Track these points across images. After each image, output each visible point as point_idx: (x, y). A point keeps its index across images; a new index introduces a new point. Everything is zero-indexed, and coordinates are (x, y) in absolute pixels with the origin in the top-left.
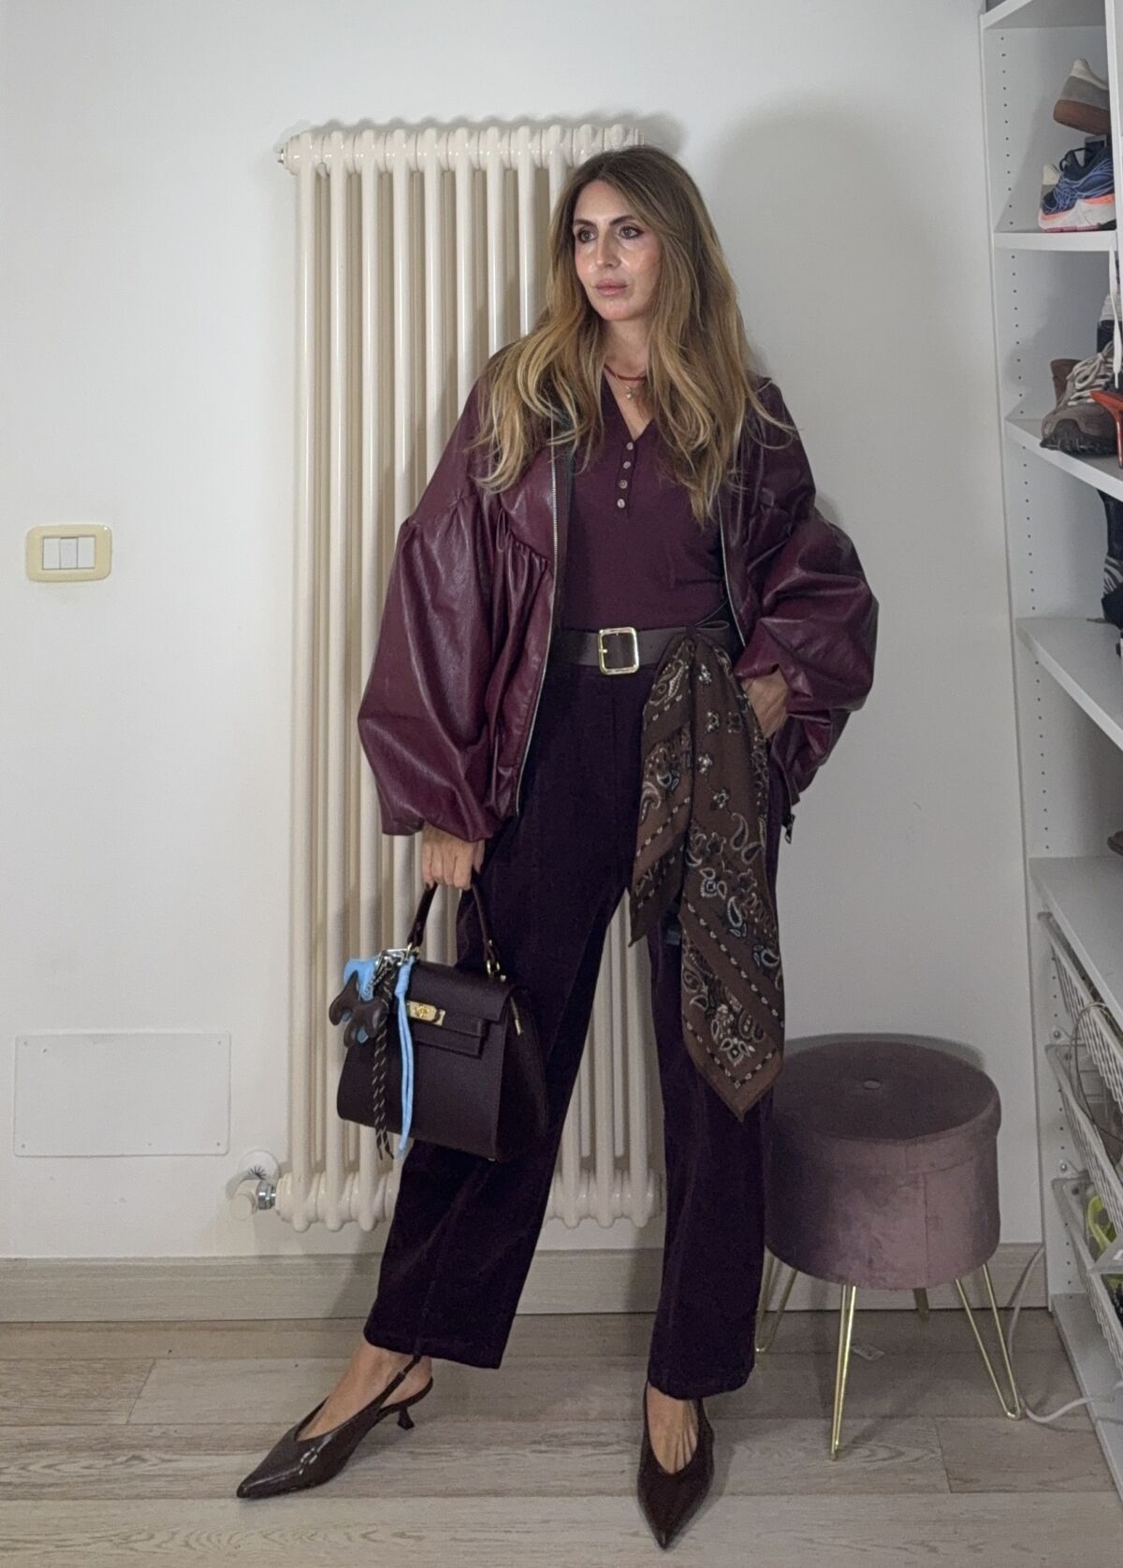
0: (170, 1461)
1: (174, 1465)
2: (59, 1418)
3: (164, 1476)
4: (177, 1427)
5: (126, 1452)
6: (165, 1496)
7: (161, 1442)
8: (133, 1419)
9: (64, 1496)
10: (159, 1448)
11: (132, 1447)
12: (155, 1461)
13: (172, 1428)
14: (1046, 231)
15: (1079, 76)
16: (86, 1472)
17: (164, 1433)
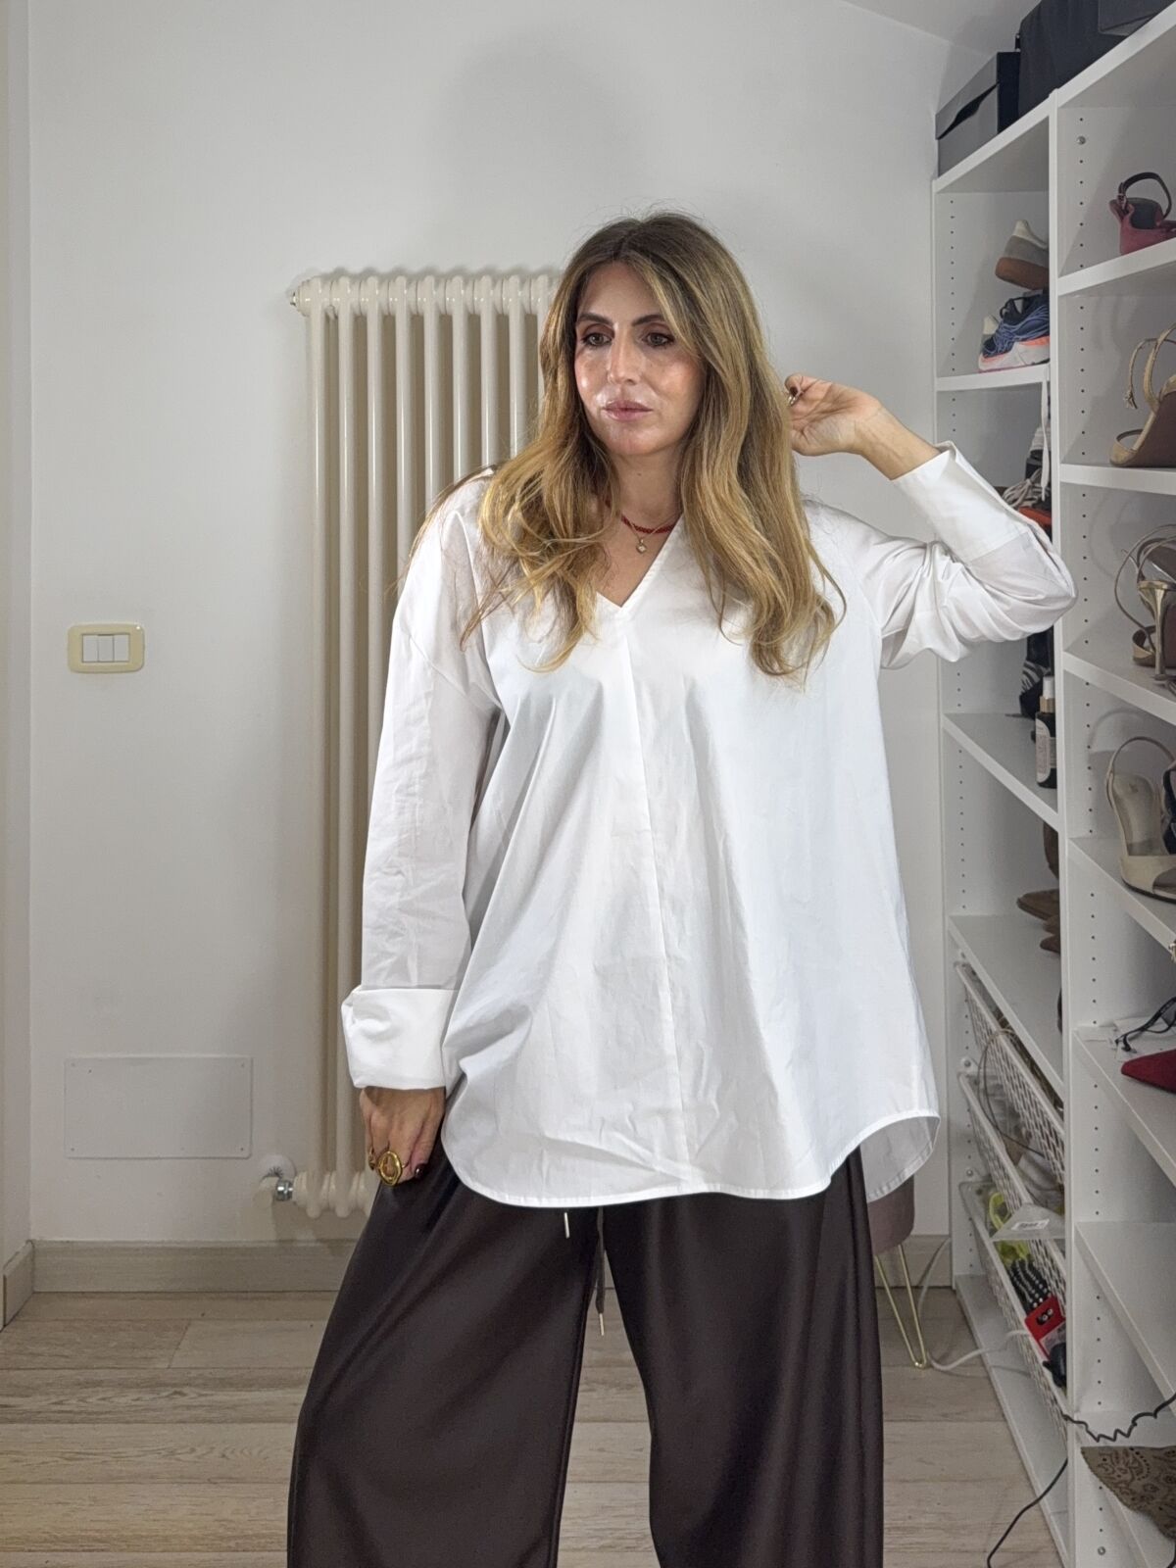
0: (206, 1395)
1: (209, 1398)
2: (111, 1364)
3: (204, 1406)
4: (212, 1371)
5: (169, 1388)
6: (204, 1421)
7: (200, 1381)
8: (174, 1365)
9: (117, 1422)
10: (197, 1386)
11: (175, 1385)
12: (193, 1395)
13: (209, 1371)
14: (985, 372)
15: (1021, 236)
16: (134, 1403)
17: (200, 1375)
